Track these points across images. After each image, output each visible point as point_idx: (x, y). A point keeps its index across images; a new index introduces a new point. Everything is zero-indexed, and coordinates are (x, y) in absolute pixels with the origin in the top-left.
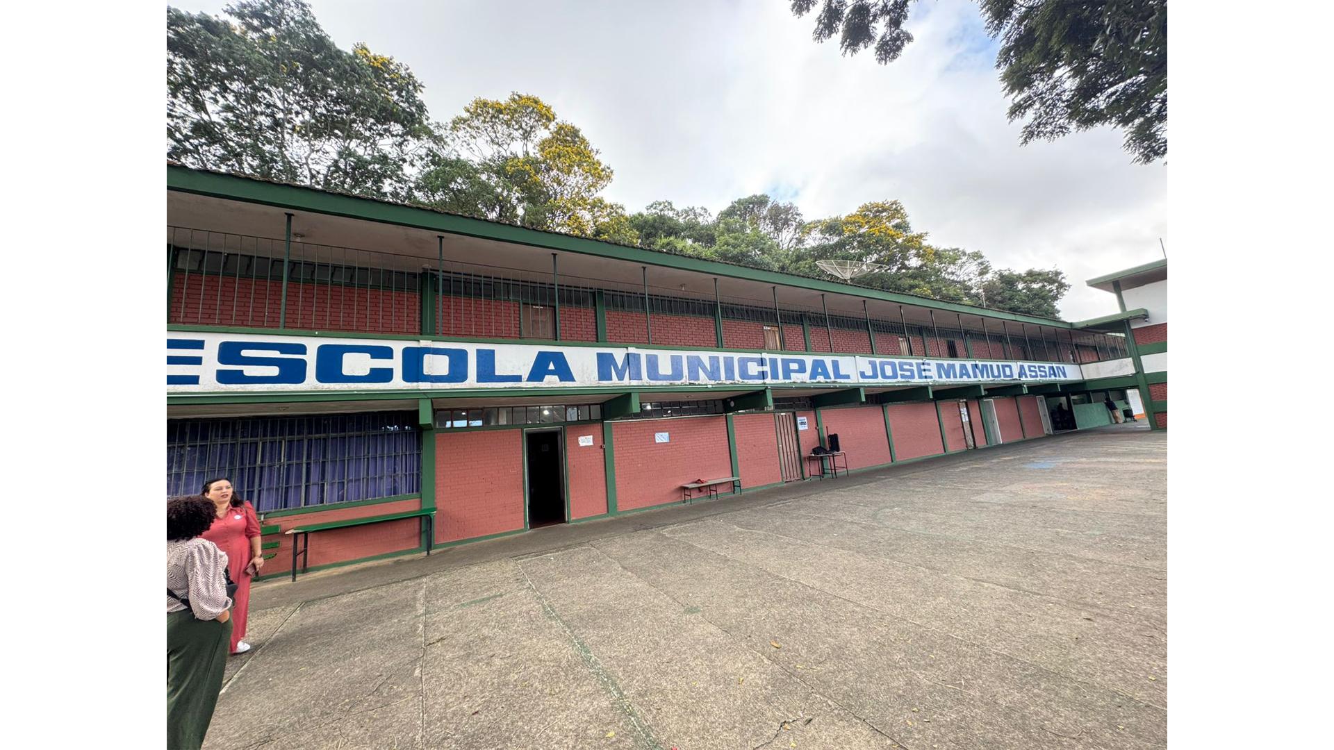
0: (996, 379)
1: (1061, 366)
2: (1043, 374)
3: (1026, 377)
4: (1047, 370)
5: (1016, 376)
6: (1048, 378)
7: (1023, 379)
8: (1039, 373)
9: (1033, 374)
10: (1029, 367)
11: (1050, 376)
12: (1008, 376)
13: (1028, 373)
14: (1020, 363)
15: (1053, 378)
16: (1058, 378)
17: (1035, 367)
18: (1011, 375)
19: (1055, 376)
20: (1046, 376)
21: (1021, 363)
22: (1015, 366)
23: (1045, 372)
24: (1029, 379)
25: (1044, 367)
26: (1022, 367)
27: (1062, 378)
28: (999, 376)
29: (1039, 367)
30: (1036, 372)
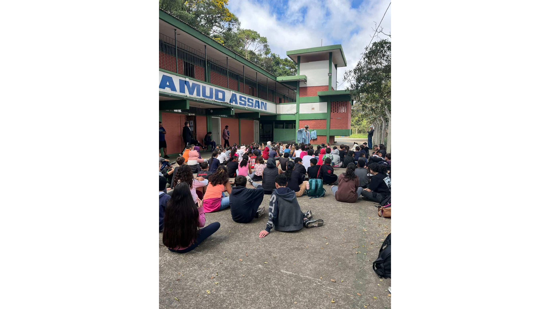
0: (207, 99)
1: (265, 102)
2: (251, 104)
3: (236, 103)
4: (254, 102)
5: (227, 100)
6: (253, 108)
7: (234, 104)
8: (247, 103)
9: (243, 103)
10: (241, 97)
11: (255, 107)
12: (220, 100)
13: (238, 101)
14: (232, 92)
15: (257, 108)
16: (260, 109)
17: (245, 98)
18: (223, 99)
19: (259, 108)
20: (252, 106)
21: (234, 93)
22: (229, 94)
23: (252, 103)
24: (239, 105)
25: (252, 100)
26: (234, 96)
27: (263, 110)
28: (211, 97)
29: (249, 99)
30: (245, 102)
